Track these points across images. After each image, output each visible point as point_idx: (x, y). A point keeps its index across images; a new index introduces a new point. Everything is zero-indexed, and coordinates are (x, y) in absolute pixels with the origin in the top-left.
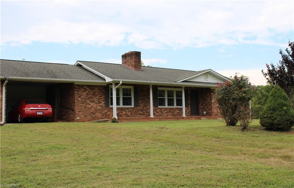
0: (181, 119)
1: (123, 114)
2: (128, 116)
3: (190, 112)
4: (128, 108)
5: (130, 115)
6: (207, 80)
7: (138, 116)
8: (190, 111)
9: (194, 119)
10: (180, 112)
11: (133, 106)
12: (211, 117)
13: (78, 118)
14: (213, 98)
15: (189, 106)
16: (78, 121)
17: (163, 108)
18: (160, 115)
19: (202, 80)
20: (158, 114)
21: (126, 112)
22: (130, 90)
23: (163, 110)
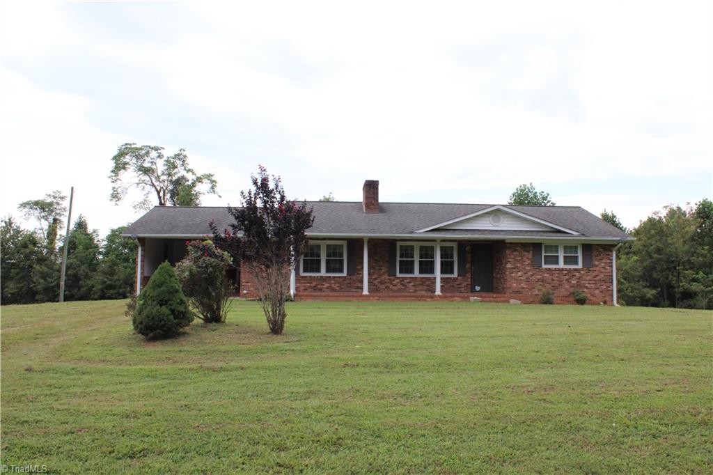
0: (429, 300)
1: (325, 286)
2: (335, 290)
3: (470, 286)
4: (335, 277)
5: (337, 288)
6: (497, 226)
7: (354, 290)
8: (470, 283)
9: (459, 299)
10: (445, 286)
11: (345, 274)
12: (503, 295)
13: (245, 292)
14: (509, 260)
15: (469, 275)
16: (245, 296)
17: (406, 278)
18: (399, 290)
19: (486, 225)
20: (395, 288)
21: (330, 283)
23: (407, 281)
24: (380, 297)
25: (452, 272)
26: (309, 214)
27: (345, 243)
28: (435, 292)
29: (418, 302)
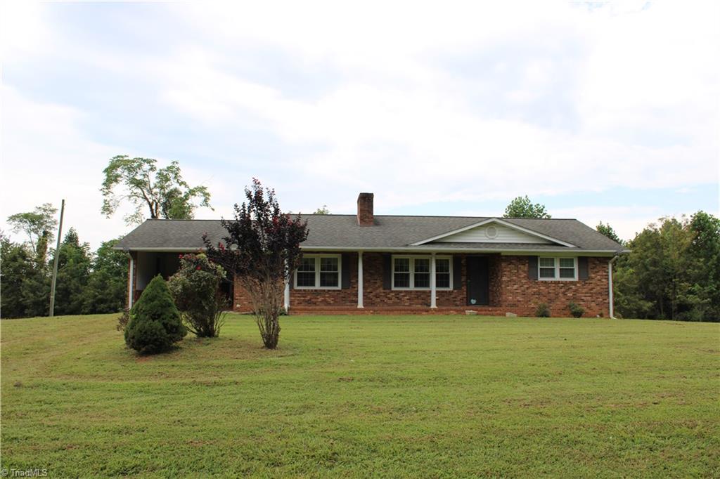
1: (319, 300)
2: (330, 304)
3: (465, 299)
4: (329, 291)
5: (332, 302)
6: (493, 239)
7: (349, 304)
8: (465, 296)
9: (455, 313)
10: (441, 299)
11: (339, 287)
13: (238, 306)
15: (464, 288)
16: (238, 310)
17: (401, 292)
18: (395, 304)
19: (482, 237)
20: (391, 302)
21: (325, 297)
22: (336, 260)
23: (402, 294)
24: (375, 311)
25: (447, 285)
26: (303, 228)
27: (339, 257)
28: (430, 306)
29: (413, 316)
